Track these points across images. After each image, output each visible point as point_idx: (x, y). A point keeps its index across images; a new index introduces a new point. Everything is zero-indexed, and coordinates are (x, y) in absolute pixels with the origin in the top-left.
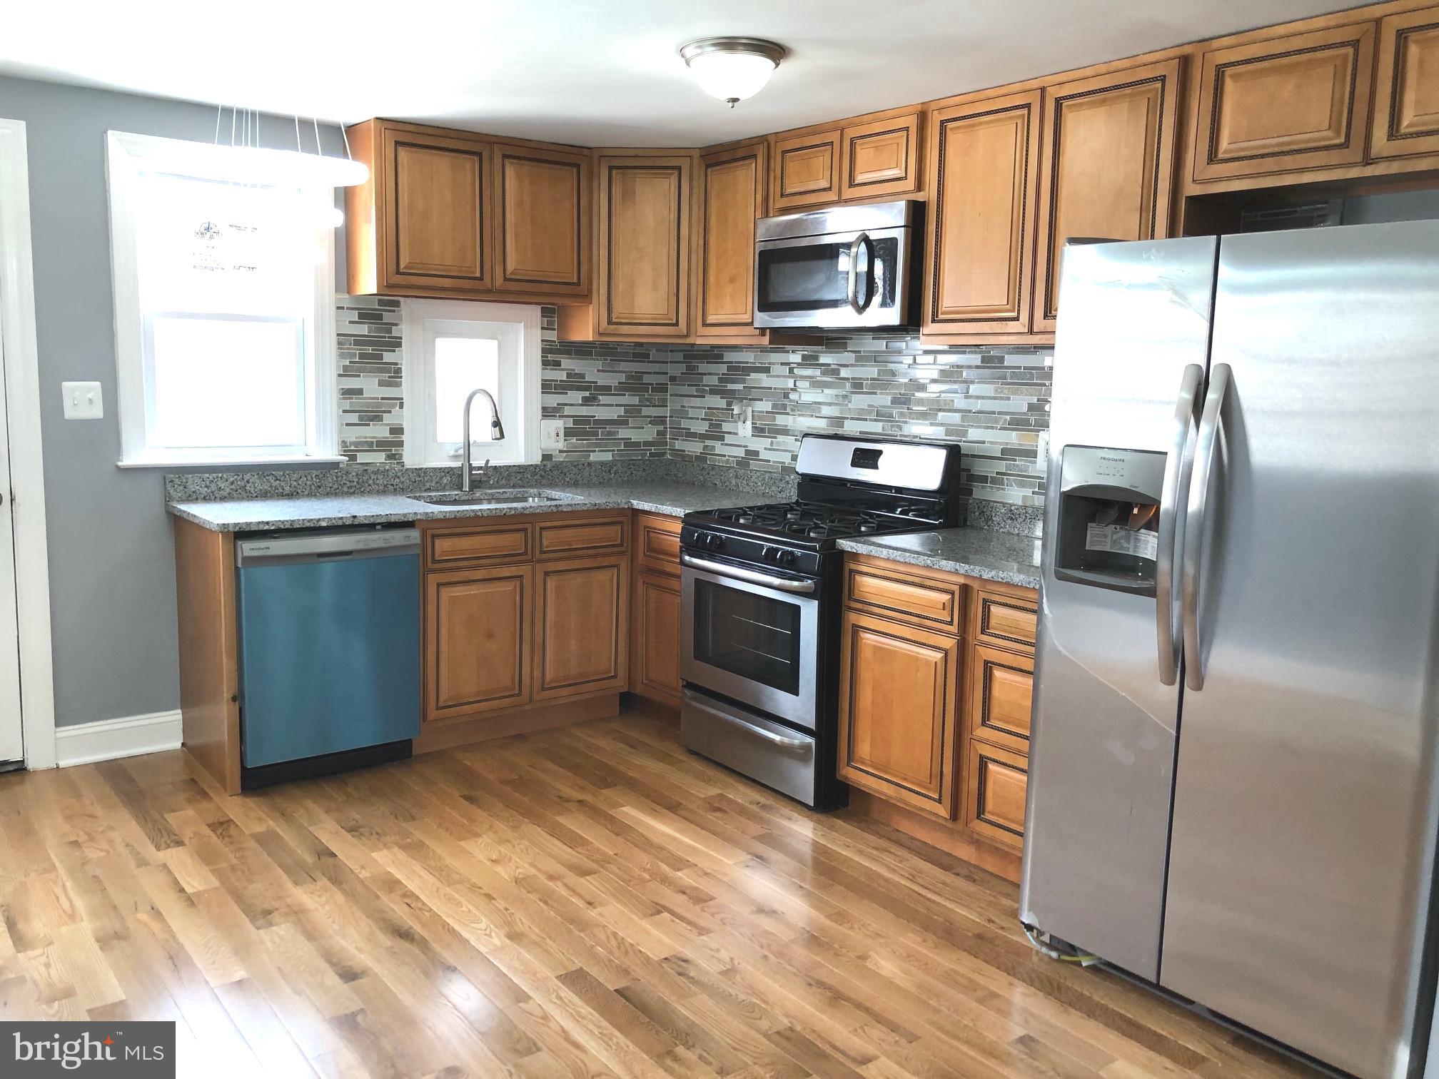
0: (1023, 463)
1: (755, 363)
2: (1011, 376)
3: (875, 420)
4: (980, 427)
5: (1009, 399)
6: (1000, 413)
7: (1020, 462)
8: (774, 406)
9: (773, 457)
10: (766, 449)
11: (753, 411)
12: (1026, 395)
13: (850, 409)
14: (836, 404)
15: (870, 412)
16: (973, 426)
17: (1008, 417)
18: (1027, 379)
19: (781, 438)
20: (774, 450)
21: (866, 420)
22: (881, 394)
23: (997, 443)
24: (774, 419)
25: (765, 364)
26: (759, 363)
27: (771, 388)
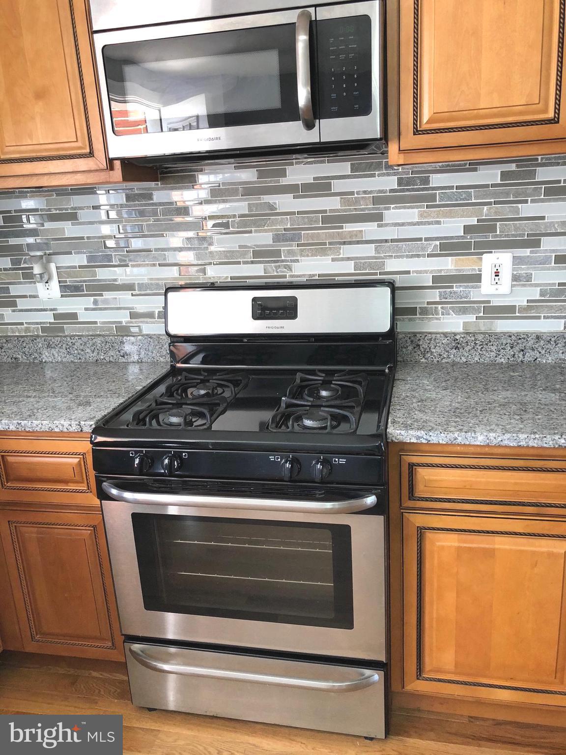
0: (461, 289)
1: (49, 210)
2: (440, 197)
3: (252, 262)
4: (402, 257)
5: (438, 223)
6: (427, 239)
7: (458, 288)
8: (90, 259)
9: (100, 317)
10: (86, 309)
11: (57, 268)
12: (462, 216)
13: (211, 253)
14: (189, 249)
15: (244, 254)
16: (392, 256)
17: (438, 243)
18: (463, 200)
19: (108, 295)
20: (101, 309)
21: (239, 263)
22: (256, 231)
23: (426, 272)
24: (95, 275)
25: (67, 209)
26: (56, 209)
27: (82, 238)
